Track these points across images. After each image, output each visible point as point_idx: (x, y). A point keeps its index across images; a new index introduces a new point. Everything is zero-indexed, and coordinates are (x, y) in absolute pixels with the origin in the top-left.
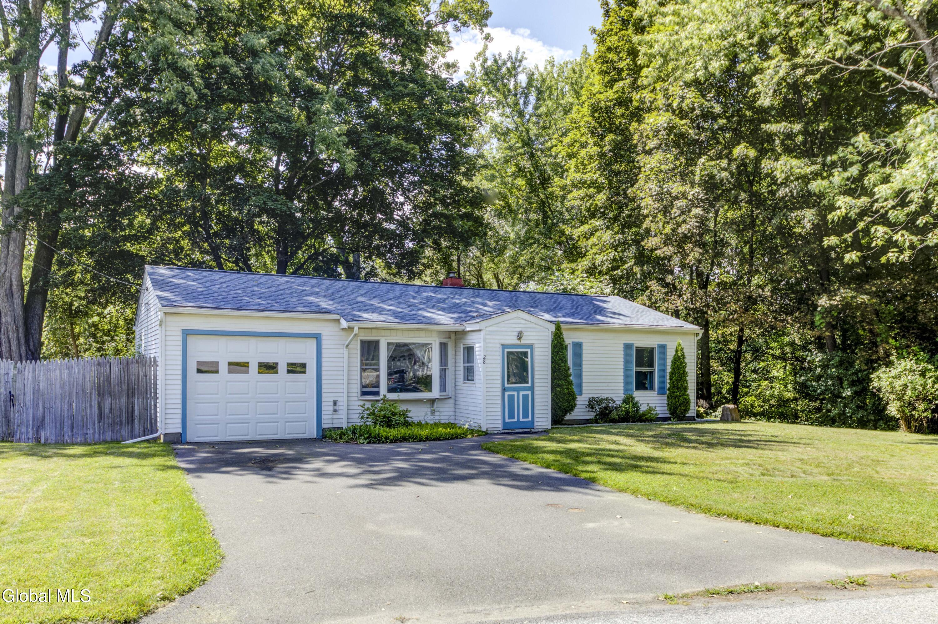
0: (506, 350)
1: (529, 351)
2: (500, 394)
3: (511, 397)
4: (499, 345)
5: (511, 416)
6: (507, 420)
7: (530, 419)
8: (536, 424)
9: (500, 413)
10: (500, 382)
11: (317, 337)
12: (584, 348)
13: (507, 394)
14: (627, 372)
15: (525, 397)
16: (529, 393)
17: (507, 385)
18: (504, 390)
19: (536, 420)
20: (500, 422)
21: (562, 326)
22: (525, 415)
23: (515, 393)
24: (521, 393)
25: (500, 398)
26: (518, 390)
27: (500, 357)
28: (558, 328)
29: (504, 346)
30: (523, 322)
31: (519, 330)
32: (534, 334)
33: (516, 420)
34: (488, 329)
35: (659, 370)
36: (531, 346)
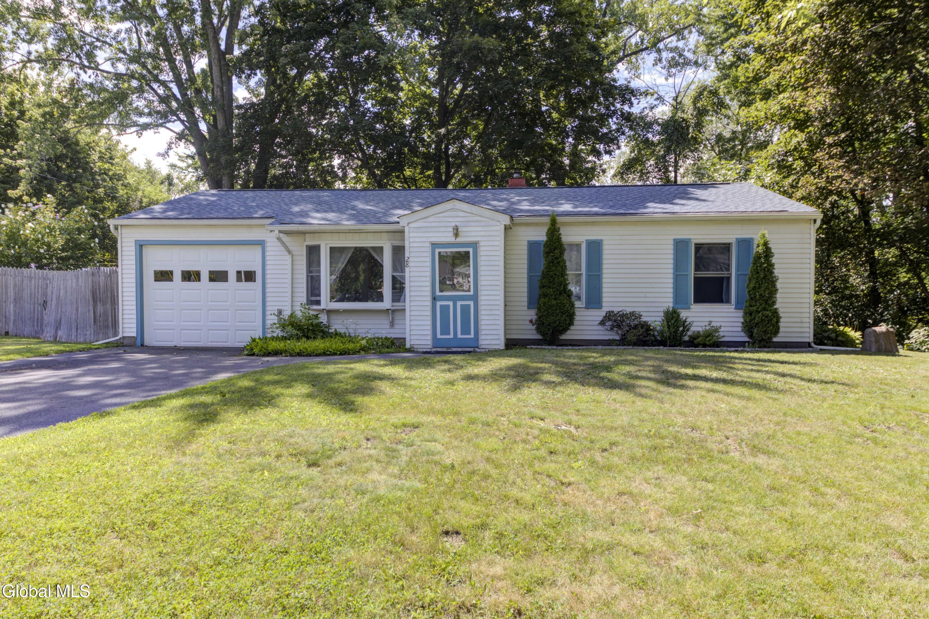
0: (437, 251)
1: (471, 250)
2: (429, 303)
3: (445, 309)
4: (428, 245)
5: (445, 330)
6: (439, 336)
7: (472, 336)
8: (481, 342)
9: (429, 328)
10: (429, 289)
11: (261, 243)
12: (605, 247)
13: (439, 304)
14: (678, 278)
15: (465, 310)
16: (471, 303)
17: (438, 293)
18: (434, 299)
19: (482, 337)
20: (429, 338)
21: (559, 219)
22: (465, 330)
23: (451, 303)
24: (459, 303)
25: (429, 308)
26: (455, 299)
27: (429, 259)
28: (554, 222)
29: (434, 245)
30: (461, 214)
31: (453, 224)
32: (480, 229)
33: (451, 336)
34: (411, 225)
35: (738, 276)
36: (475, 245)
